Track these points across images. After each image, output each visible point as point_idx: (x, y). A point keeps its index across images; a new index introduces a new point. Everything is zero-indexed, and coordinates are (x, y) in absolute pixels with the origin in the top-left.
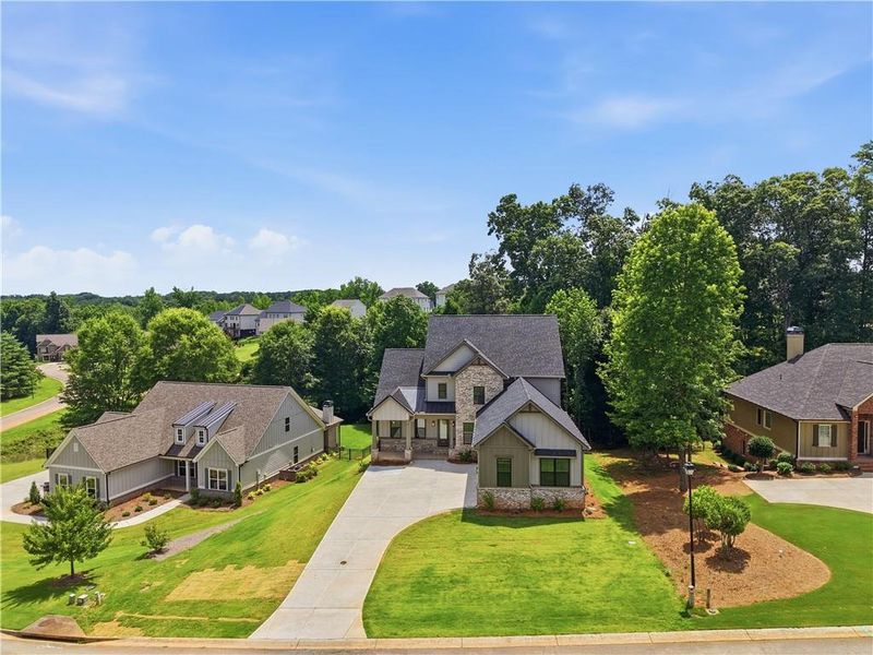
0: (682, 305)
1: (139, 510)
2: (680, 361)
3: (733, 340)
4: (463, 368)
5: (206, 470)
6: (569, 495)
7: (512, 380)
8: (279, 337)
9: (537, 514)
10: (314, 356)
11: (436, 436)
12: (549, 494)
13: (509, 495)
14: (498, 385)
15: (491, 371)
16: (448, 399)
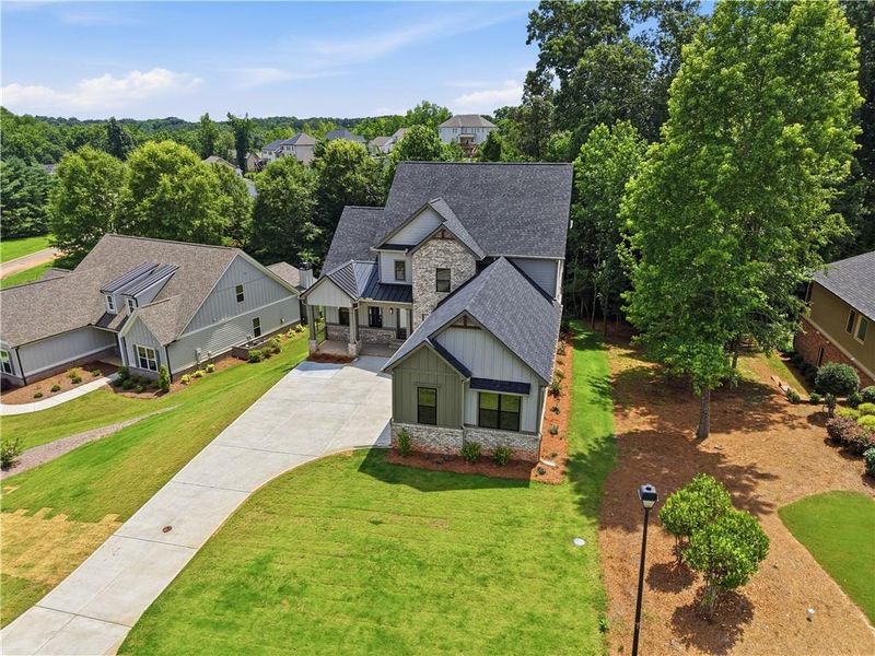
0: (732, 162)
1: (56, 390)
2: (713, 257)
3: (828, 213)
4: (424, 242)
5: (134, 346)
6: (516, 442)
7: (489, 261)
8: (274, 178)
9: (467, 467)
10: (315, 202)
11: (395, 326)
12: (488, 439)
13: (433, 435)
14: (469, 267)
15: (460, 248)
16: (406, 282)
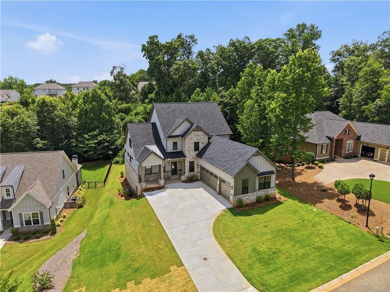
4: (186, 133)
5: (21, 214)
6: (270, 192)
11: (171, 170)
12: (262, 193)
13: (247, 197)
14: (206, 140)
16: (179, 149)
